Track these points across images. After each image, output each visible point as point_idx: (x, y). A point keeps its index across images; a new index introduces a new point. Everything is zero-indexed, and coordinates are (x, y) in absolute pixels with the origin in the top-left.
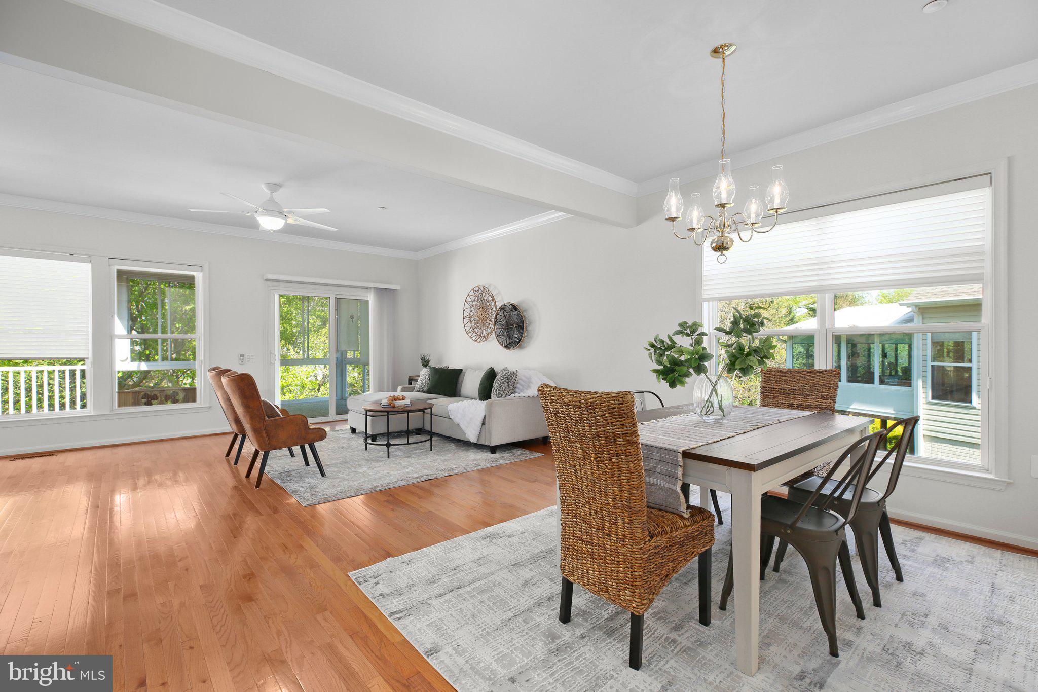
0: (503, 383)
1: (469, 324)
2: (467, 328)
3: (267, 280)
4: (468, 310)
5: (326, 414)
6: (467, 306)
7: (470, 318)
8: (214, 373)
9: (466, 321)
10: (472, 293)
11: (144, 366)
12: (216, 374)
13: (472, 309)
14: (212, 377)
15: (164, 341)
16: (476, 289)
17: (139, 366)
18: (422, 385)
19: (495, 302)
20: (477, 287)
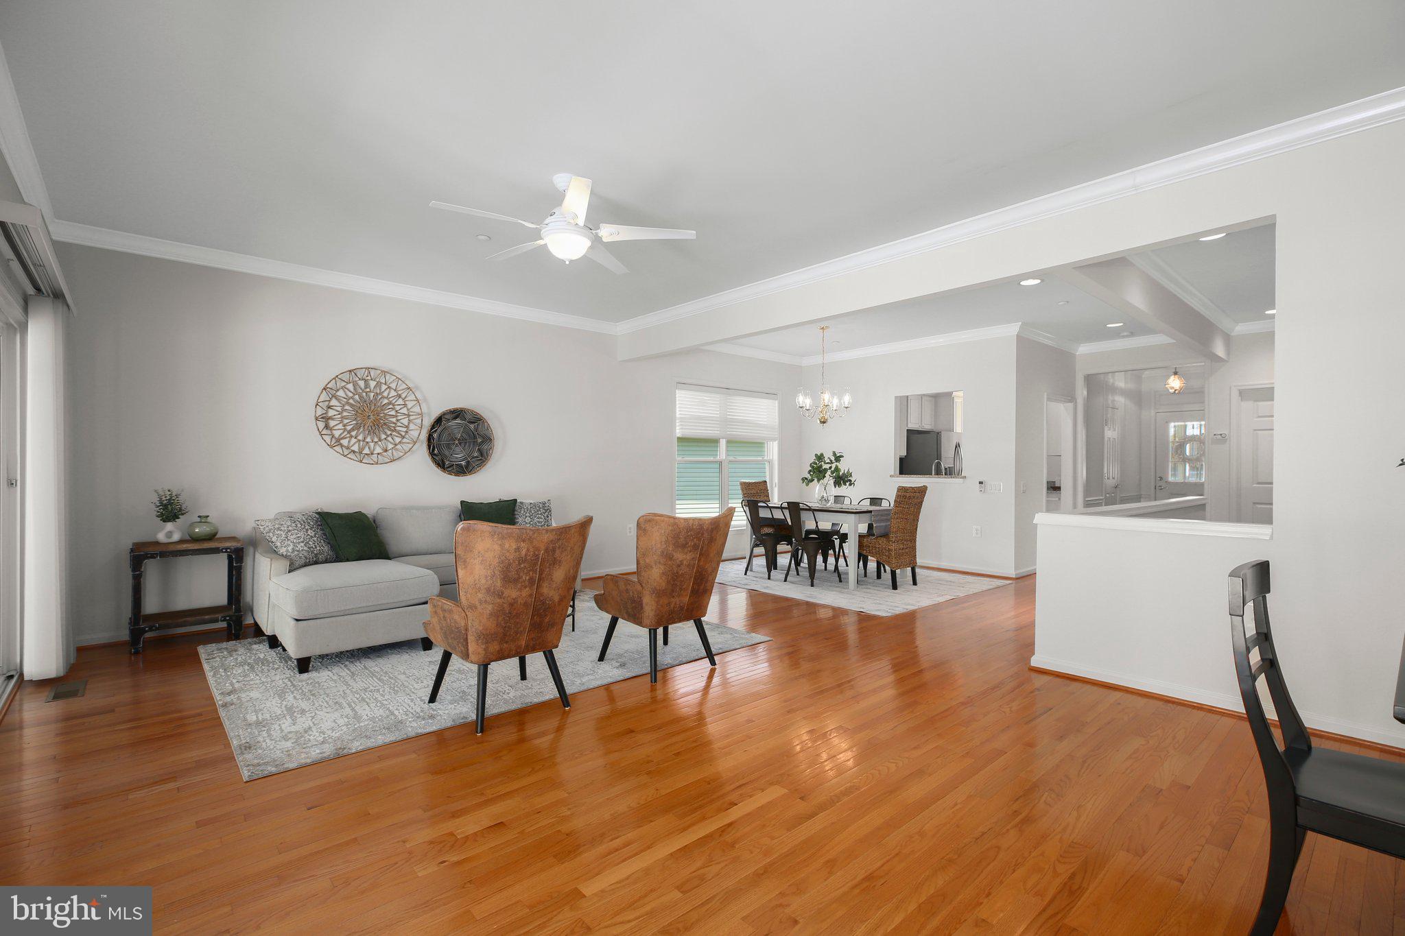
4: (325, 405)
7: (327, 419)
18: (312, 552)
19: (417, 400)
20: (366, 368)
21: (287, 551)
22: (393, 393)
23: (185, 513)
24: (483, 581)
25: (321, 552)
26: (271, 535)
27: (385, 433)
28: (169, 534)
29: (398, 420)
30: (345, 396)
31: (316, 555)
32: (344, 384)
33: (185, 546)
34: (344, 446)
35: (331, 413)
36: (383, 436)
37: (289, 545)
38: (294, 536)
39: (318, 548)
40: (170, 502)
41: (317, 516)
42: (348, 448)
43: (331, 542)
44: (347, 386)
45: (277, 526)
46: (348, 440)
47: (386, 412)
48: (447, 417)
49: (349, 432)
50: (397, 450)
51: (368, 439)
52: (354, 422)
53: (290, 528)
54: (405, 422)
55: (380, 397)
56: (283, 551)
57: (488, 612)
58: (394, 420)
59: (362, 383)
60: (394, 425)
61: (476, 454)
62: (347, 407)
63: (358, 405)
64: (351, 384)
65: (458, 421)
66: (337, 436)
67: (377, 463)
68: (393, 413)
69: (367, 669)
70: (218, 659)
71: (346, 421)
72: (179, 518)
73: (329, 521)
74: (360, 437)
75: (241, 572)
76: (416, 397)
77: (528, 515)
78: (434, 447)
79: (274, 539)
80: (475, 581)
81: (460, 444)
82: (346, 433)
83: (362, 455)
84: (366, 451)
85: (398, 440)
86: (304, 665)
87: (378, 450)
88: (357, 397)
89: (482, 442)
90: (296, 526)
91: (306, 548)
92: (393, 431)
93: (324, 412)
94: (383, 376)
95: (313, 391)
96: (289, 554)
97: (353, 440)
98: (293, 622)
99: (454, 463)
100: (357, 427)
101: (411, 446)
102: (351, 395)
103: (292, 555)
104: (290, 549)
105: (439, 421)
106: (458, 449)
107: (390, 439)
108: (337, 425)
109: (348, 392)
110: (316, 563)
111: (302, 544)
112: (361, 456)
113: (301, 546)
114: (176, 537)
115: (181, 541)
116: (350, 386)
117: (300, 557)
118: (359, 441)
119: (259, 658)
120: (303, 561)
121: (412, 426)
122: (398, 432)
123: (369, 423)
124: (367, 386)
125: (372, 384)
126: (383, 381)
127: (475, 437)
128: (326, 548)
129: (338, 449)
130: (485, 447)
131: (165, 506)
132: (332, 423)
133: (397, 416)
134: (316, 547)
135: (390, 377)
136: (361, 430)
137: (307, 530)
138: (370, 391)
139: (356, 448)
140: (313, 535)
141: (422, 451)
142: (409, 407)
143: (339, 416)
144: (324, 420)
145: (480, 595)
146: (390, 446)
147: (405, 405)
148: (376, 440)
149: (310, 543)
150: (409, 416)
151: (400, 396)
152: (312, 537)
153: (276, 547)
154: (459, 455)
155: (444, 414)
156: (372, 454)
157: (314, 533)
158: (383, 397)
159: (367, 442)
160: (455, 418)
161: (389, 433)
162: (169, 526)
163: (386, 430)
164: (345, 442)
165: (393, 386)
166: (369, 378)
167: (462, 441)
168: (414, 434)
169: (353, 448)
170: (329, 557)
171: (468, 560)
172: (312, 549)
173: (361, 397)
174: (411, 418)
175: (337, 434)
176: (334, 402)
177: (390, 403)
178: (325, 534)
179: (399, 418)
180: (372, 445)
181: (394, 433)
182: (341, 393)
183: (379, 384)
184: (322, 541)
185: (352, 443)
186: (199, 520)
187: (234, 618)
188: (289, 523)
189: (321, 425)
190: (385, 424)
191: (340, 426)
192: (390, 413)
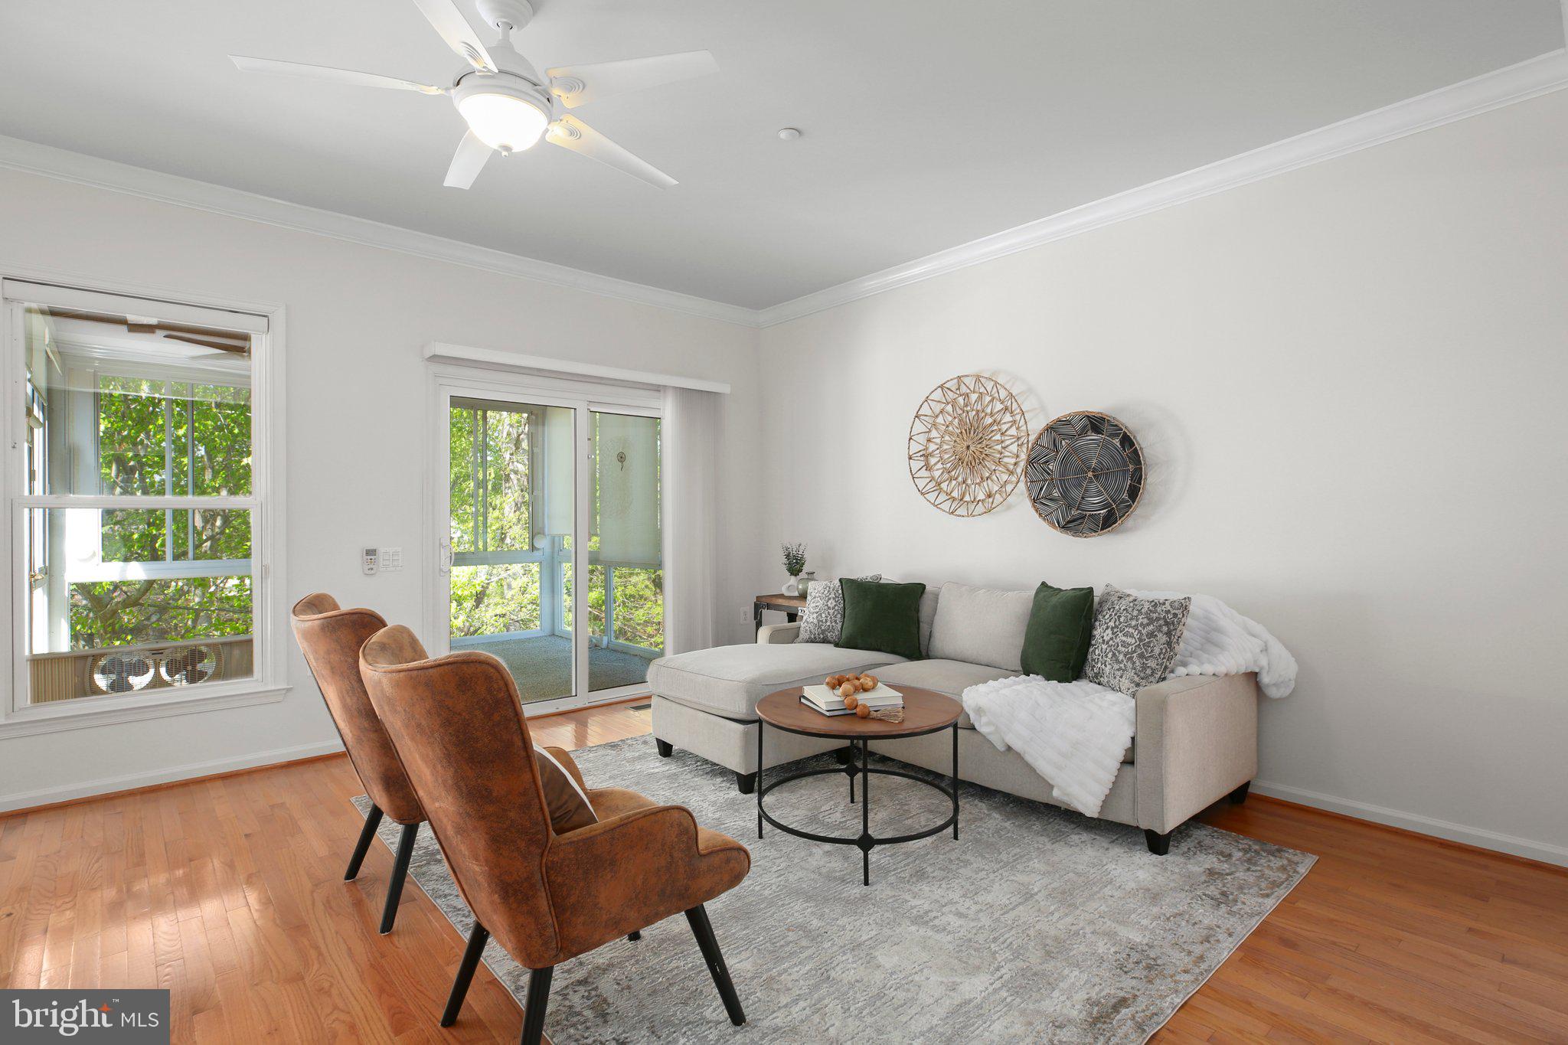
0: (1151, 635)
1: (924, 473)
2: (921, 483)
3: (435, 358)
4: (922, 439)
5: (563, 690)
6: (919, 427)
7: (926, 456)
8: (313, 620)
9: (916, 465)
10: (938, 395)
11: (137, 572)
12: (323, 628)
13: (934, 434)
14: (307, 635)
15: (180, 515)
16: (952, 385)
17: (124, 571)
18: (820, 627)
20: (958, 378)
27: (989, 469)
28: (790, 588)
29: (1004, 448)
30: (943, 424)
34: (943, 492)
36: (986, 474)
42: (947, 494)
44: (946, 408)
46: (947, 483)
47: (989, 437)
48: (1064, 432)
52: (954, 457)
58: (999, 447)
60: (998, 456)
62: (943, 439)
64: (950, 405)
65: (1093, 436)
66: (936, 478)
67: (968, 516)
71: (945, 457)
74: (960, 479)
81: (1095, 476)
82: (945, 474)
84: (967, 497)
87: (980, 495)
92: (997, 464)
97: (953, 483)
99: (1089, 513)
100: (956, 465)
101: (1014, 486)
106: (1094, 487)
107: (994, 477)
116: (950, 408)
118: (959, 483)
123: (968, 456)
129: (932, 495)
133: (1003, 441)
136: (961, 467)
139: (955, 494)
143: (940, 450)
144: (923, 459)
148: (978, 480)
154: (1097, 498)
155: (1051, 428)
156: (973, 502)
159: (969, 485)
160: (1087, 432)
161: (993, 468)
162: (793, 580)
163: (990, 465)
164: (945, 486)
167: (1098, 473)
169: (952, 494)
175: (938, 475)
179: (1006, 444)
180: (973, 487)
181: (999, 468)
182: (939, 421)
185: (951, 487)
186: (806, 576)
190: (988, 455)
191: (940, 465)
192: (993, 439)
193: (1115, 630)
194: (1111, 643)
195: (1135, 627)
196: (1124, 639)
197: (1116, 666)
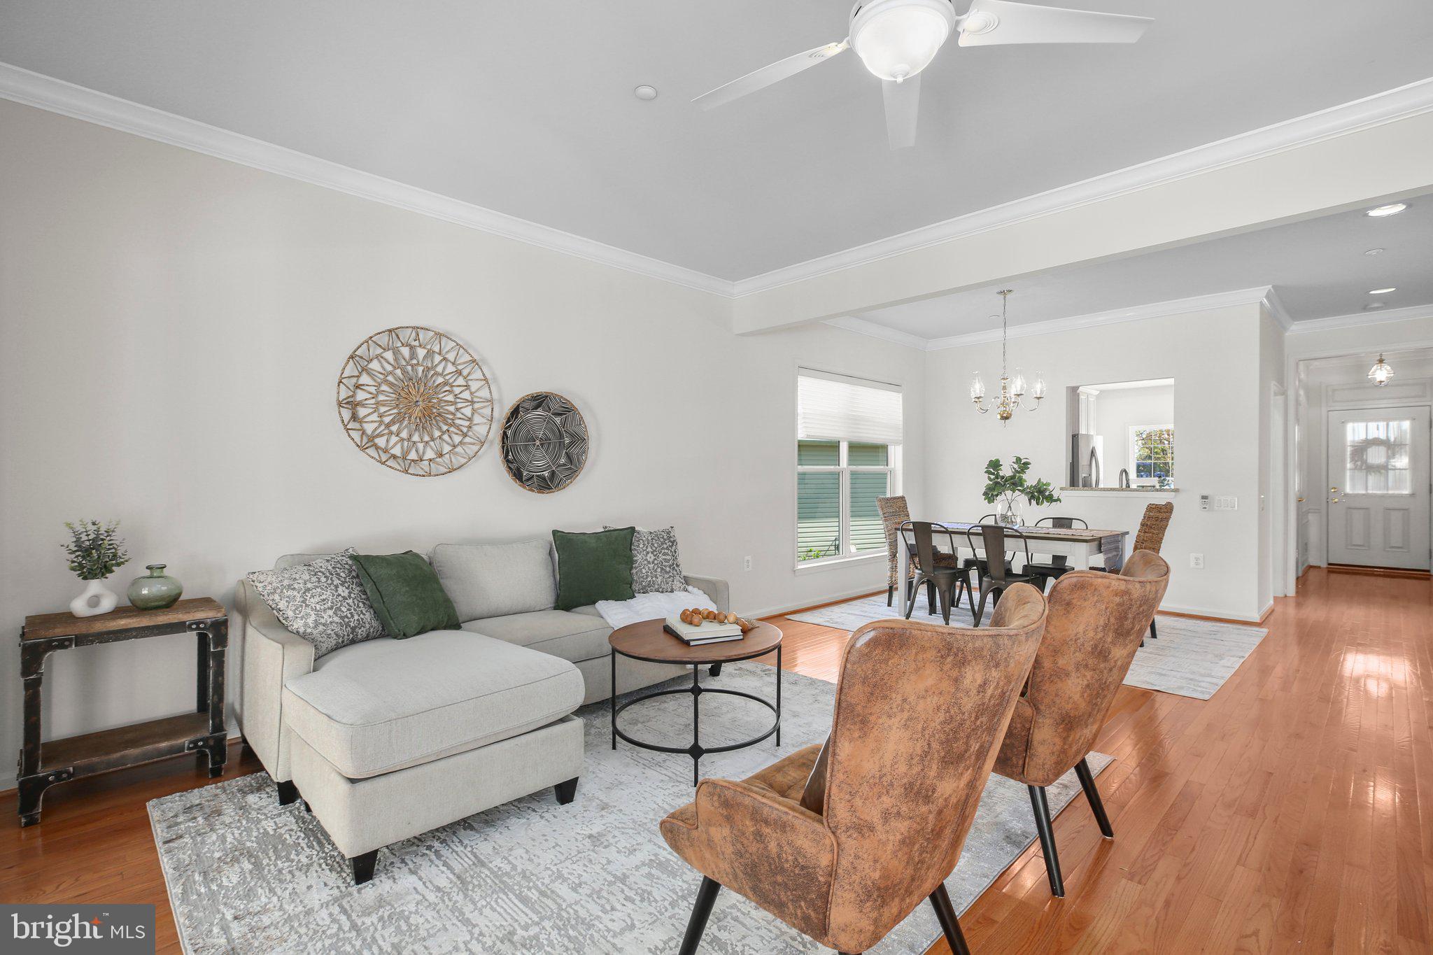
18: (347, 625)
19: (486, 380)
20: (413, 328)
21: (306, 625)
22: (450, 368)
23: (123, 563)
24: (902, 768)
25: (361, 624)
26: (277, 597)
27: (440, 429)
28: (95, 601)
29: (457, 410)
30: (380, 370)
31: (353, 629)
32: (379, 351)
33: (123, 623)
34: (381, 448)
35: (361, 395)
36: (437, 434)
37: (308, 615)
38: (317, 599)
39: (356, 617)
40: (96, 544)
41: (350, 562)
42: (385, 451)
43: (375, 605)
44: (384, 355)
45: (286, 583)
46: (385, 438)
47: (440, 396)
48: (525, 405)
49: (388, 426)
50: (457, 454)
51: (416, 438)
52: (395, 411)
53: (309, 585)
54: (468, 411)
55: (432, 372)
56: (298, 625)
57: (899, 837)
58: (452, 409)
59: (406, 351)
60: (451, 417)
61: (563, 461)
62: (384, 387)
63: (401, 384)
64: (391, 352)
65: (540, 412)
66: (369, 432)
67: (430, 475)
68: (450, 398)
69: (483, 864)
70: (187, 839)
71: (383, 409)
72: (111, 571)
73: (372, 570)
74: (404, 434)
75: (223, 662)
76: (484, 375)
77: (649, 549)
78: (507, 449)
79: (282, 605)
80: (881, 767)
81: (542, 445)
82: (382, 427)
83: (407, 462)
84: (413, 455)
85: (457, 439)
86: (364, 868)
87: (430, 454)
88: (398, 372)
89: (571, 443)
90: (319, 581)
91: (337, 619)
92: (451, 425)
93: (351, 393)
94: (437, 341)
95: (334, 362)
96: (309, 630)
97: (394, 439)
98: (344, 787)
99: (535, 474)
100: (399, 419)
101: (475, 448)
102: (389, 368)
103: (315, 632)
104: (310, 621)
105: (515, 412)
106: (539, 454)
107: (446, 437)
108: (369, 415)
109: (386, 365)
110: (353, 642)
111: (331, 612)
112: (406, 464)
113: (328, 616)
114: (107, 605)
115: (118, 612)
116: (389, 355)
117: (329, 636)
118: (402, 440)
119: (266, 833)
120: (332, 642)
121: (477, 419)
122: (458, 427)
123: (417, 412)
124: (413, 355)
125: (421, 353)
126: (437, 349)
127: (561, 436)
128: (368, 616)
129: (372, 451)
130: (574, 451)
131: (87, 552)
132: (362, 412)
133: (456, 403)
134: (352, 616)
135: (446, 344)
136: (406, 422)
137: (337, 587)
138: (418, 364)
139: (397, 451)
140: (346, 594)
141: (492, 456)
142: (473, 389)
143: (373, 401)
144: (350, 407)
145: (887, 801)
146: (447, 448)
147: (467, 387)
148: (427, 438)
149: (343, 609)
150: (472, 402)
151: (459, 373)
152: (345, 598)
153: (286, 619)
154: (539, 462)
155: (524, 400)
156: (421, 460)
157: (347, 591)
158: (437, 374)
159: (415, 443)
160: (536, 408)
161: (445, 428)
162: (95, 586)
163: (441, 424)
164: (381, 442)
165: (451, 357)
166: (416, 343)
167: (545, 442)
168: (481, 430)
169: (393, 451)
170: (372, 630)
171: (873, 718)
172: (346, 620)
173: (404, 372)
174: (476, 406)
175: (369, 428)
176: (365, 379)
177: (445, 384)
178: (364, 592)
179: (459, 405)
180: (421, 446)
181: (452, 429)
182: (375, 365)
183: (430, 354)
184: (361, 605)
185: (391, 444)
186: (148, 573)
187: (211, 743)
188: (306, 577)
189: (346, 414)
190: (439, 415)
191: (374, 417)
192: (445, 398)
193: (655, 553)
194: (656, 562)
195: (667, 548)
196: (664, 557)
197: (667, 576)
